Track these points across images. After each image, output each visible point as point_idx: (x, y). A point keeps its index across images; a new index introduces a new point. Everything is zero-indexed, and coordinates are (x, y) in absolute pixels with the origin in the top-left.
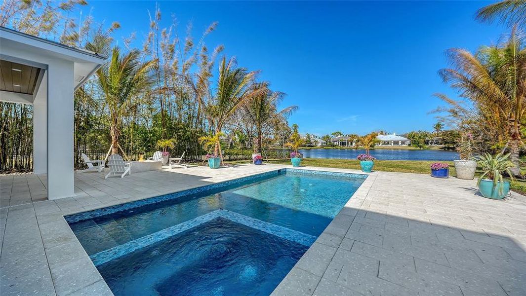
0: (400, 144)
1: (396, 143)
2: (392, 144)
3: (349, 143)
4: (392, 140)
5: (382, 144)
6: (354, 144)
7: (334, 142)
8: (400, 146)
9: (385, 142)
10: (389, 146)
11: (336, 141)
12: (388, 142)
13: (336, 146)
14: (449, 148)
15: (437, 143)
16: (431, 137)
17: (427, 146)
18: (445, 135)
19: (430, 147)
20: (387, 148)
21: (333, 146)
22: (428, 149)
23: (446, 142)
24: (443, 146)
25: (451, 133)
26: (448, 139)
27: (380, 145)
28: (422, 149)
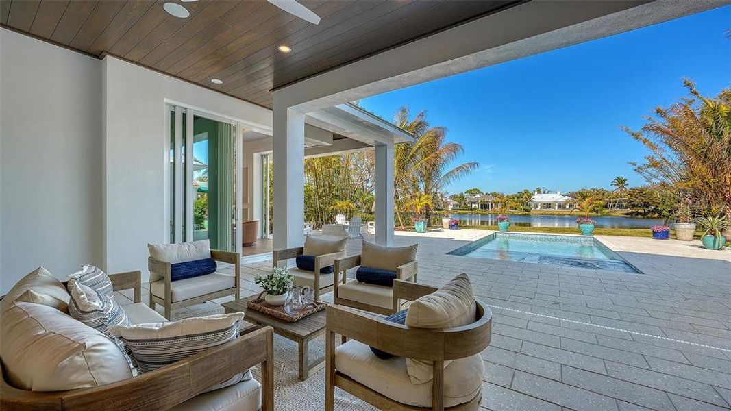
0: (567, 207)
1: (561, 205)
2: (556, 207)
4: (556, 202)
5: (541, 208)
8: (568, 211)
9: (545, 204)
10: (551, 210)
11: (475, 203)
12: (550, 204)
13: (475, 209)
14: (637, 214)
15: (620, 206)
16: (613, 198)
17: (606, 211)
18: (631, 195)
19: (611, 212)
20: (549, 213)
21: (471, 210)
22: (608, 214)
23: (634, 206)
24: (629, 210)
25: (641, 192)
26: (637, 201)
27: (539, 208)
28: (599, 214)
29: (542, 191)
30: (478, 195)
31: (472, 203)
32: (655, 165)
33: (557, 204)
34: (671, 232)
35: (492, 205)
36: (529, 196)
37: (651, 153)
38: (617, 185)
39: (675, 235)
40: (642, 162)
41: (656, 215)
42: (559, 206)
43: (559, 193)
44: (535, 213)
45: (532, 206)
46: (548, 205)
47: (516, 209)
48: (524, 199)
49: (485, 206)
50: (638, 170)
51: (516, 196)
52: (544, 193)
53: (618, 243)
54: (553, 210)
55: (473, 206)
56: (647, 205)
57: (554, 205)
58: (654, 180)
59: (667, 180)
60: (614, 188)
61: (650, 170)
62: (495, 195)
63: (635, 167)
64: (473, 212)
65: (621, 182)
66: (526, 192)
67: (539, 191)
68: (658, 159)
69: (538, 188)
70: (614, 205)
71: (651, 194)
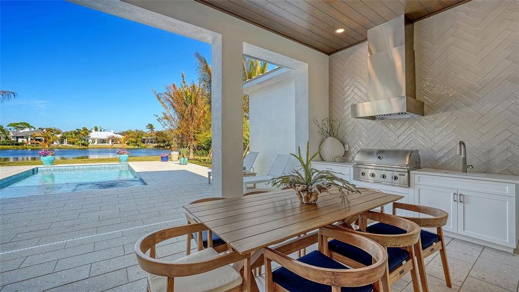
13: (22, 144)
14: (160, 146)
15: (152, 142)
16: (147, 137)
17: (143, 145)
18: (157, 135)
19: (146, 146)
20: (105, 147)
21: (17, 144)
23: (158, 142)
24: (156, 144)
25: (162, 133)
26: (160, 139)
27: (96, 143)
28: (140, 147)
29: (99, 130)
30: (27, 130)
31: (17, 138)
32: (166, 118)
33: (110, 140)
34: (169, 157)
36: (86, 132)
37: (165, 111)
38: (150, 128)
39: (171, 158)
40: (161, 116)
41: (169, 147)
42: (113, 142)
43: (112, 131)
44: (92, 147)
45: (90, 141)
46: (103, 141)
47: (73, 144)
48: (81, 135)
50: (159, 120)
51: (74, 132)
52: (101, 131)
53: (140, 167)
54: (108, 144)
55: (20, 140)
56: (164, 142)
57: (108, 140)
58: (166, 127)
59: (172, 128)
60: (148, 130)
61: (164, 120)
63: (157, 118)
64: (20, 147)
65: (151, 127)
66: (85, 129)
67: (96, 129)
68: (168, 115)
69: (96, 127)
70: (148, 141)
71: (166, 135)
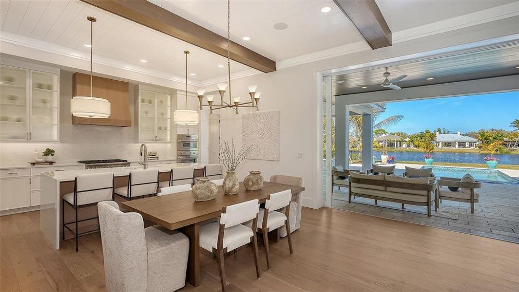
0: (467, 146)
1: (462, 144)
2: (457, 146)
3: (398, 143)
4: (456, 141)
5: (442, 146)
6: (404, 146)
7: (379, 142)
8: (467, 149)
9: (446, 143)
10: (452, 148)
11: (382, 141)
12: (451, 143)
16: (512, 138)
17: (506, 149)
19: (511, 150)
20: (450, 151)
22: (507, 153)
28: (499, 152)
29: (442, 132)
30: (384, 135)
33: (457, 143)
35: (397, 143)
36: (432, 137)
38: (516, 126)
42: (460, 145)
43: (459, 133)
44: (437, 151)
45: (435, 144)
46: (448, 144)
49: (391, 145)
51: (418, 136)
52: (444, 133)
54: (453, 148)
55: (381, 144)
57: (455, 143)
60: (512, 129)
62: (399, 134)
66: (428, 132)
67: (439, 132)
69: (439, 129)
70: (514, 144)
